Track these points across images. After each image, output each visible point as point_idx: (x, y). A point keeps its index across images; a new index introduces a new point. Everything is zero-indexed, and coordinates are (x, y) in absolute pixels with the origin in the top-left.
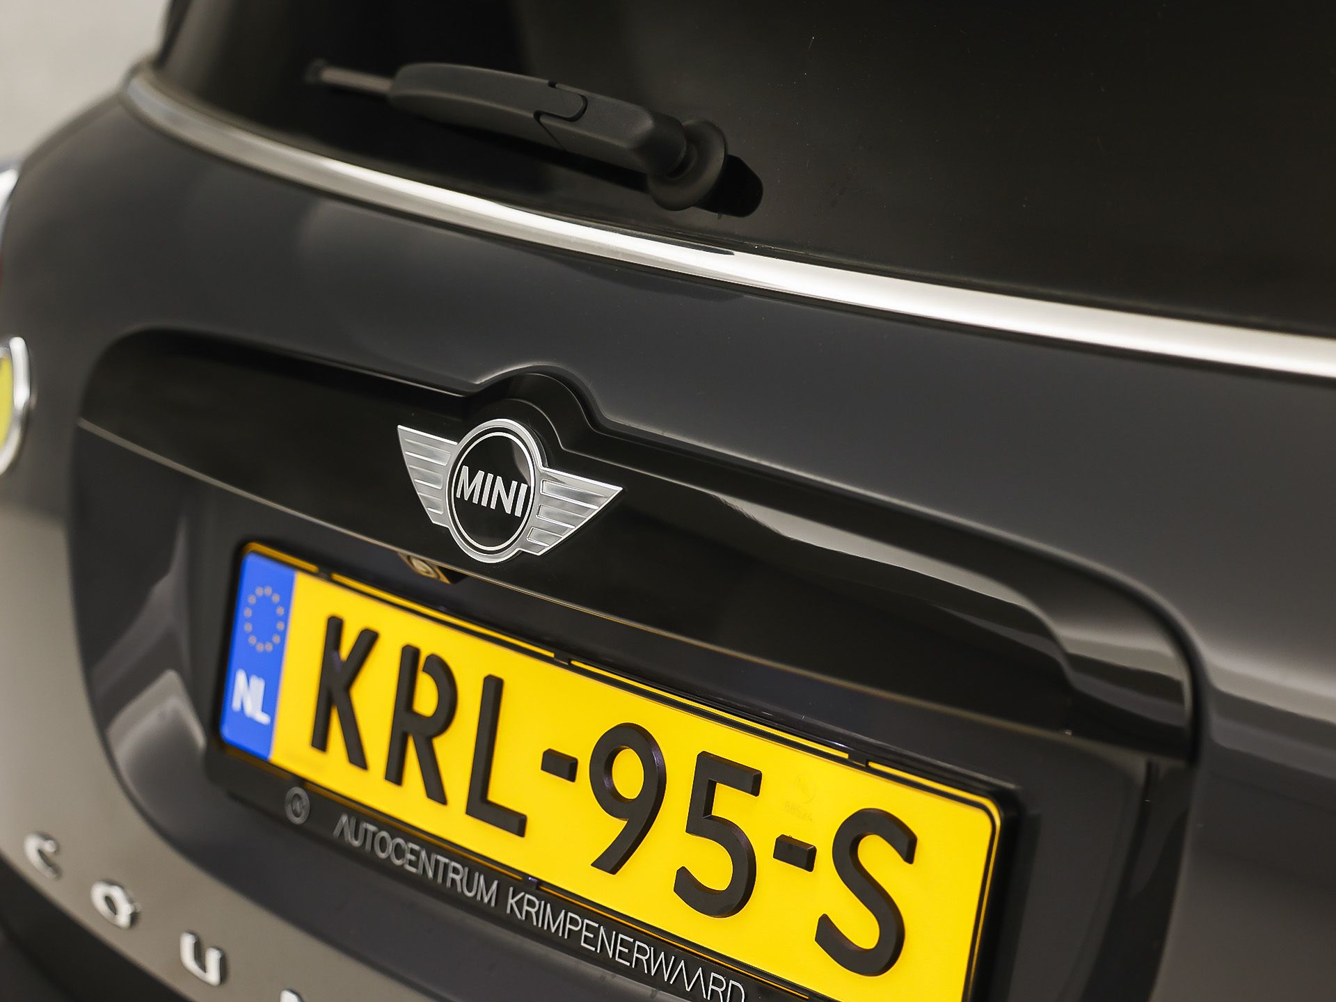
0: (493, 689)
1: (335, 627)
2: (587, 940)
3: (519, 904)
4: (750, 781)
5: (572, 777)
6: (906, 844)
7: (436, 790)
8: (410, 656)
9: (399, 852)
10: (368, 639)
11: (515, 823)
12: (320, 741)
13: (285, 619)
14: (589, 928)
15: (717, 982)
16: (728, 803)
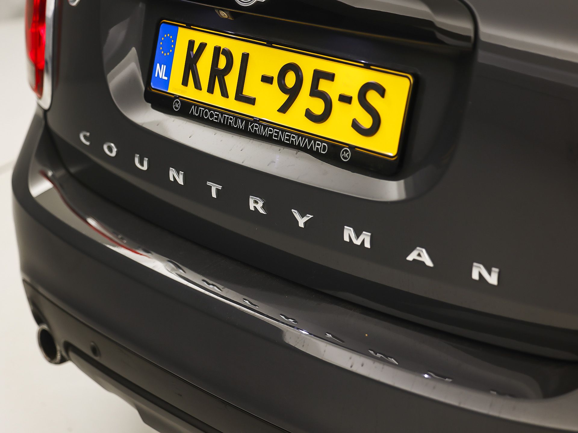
0: (245, 57)
1: (191, 43)
2: (275, 136)
3: (252, 127)
4: (331, 77)
5: (271, 83)
6: (382, 91)
7: (224, 93)
8: (217, 50)
9: (212, 115)
10: (203, 46)
11: (251, 101)
12: (185, 83)
13: (174, 44)
14: (276, 132)
15: (318, 145)
16: (324, 85)
